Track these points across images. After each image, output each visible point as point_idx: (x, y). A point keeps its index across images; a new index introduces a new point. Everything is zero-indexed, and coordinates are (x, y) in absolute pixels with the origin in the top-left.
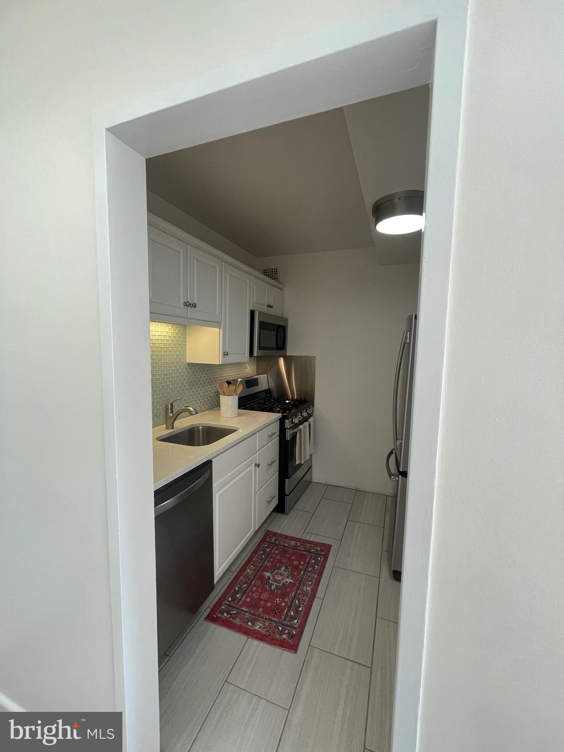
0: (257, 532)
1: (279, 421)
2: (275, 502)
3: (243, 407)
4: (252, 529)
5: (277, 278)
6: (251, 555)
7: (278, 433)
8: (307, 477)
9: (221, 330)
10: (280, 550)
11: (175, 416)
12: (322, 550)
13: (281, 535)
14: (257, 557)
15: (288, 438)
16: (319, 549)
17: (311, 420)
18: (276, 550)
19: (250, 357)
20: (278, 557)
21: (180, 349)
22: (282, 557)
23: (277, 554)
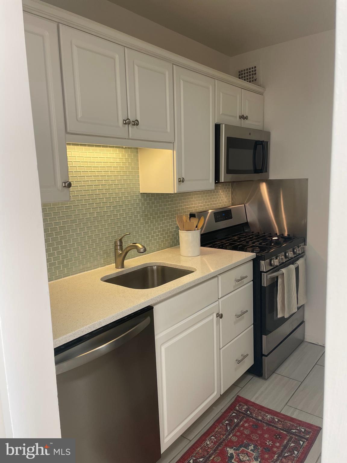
0: (223, 397)
1: (252, 263)
2: (249, 362)
3: (211, 245)
4: (215, 393)
5: (255, 80)
6: (214, 424)
7: (251, 278)
8: (297, 334)
9: (175, 152)
10: (251, 424)
11: (124, 254)
12: (306, 433)
13: (254, 404)
14: (221, 427)
15: (265, 282)
16: (303, 430)
17: (300, 262)
18: (246, 422)
19: (216, 183)
20: (246, 432)
21: (131, 177)
22: (252, 432)
23: (246, 428)
